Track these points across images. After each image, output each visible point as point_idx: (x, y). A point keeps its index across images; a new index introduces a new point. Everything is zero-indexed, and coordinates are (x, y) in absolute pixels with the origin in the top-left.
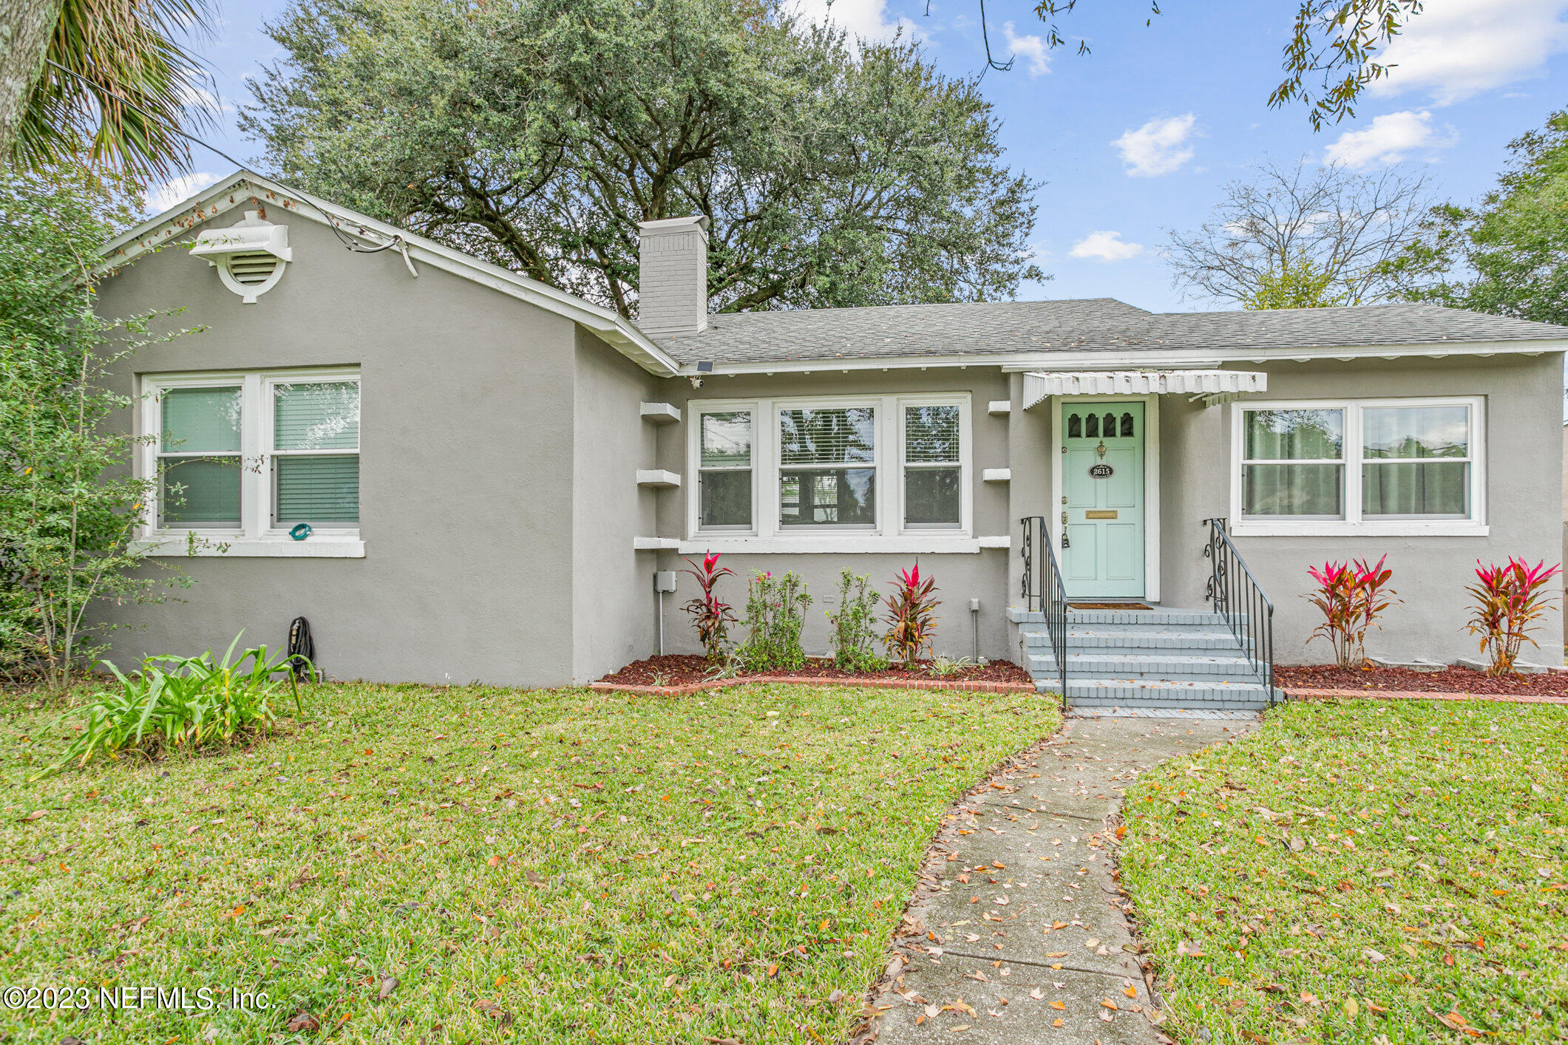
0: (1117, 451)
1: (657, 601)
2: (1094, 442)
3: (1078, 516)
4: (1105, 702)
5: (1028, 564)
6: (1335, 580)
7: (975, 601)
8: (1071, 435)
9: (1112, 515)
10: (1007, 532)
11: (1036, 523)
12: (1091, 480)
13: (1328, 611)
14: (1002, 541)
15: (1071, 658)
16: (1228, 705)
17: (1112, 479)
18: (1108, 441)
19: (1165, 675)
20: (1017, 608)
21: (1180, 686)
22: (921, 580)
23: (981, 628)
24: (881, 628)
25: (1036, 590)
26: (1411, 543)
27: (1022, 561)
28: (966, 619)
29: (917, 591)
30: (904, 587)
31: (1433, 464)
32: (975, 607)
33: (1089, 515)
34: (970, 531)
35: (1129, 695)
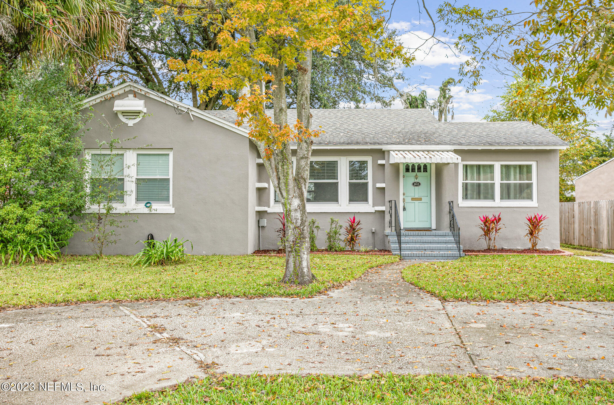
0: (422, 177)
1: (259, 230)
2: (414, 174)
3: (408, 200)
4: (413, 258)
5: (391, 216)
6: (485, 220)
7: (374, 229)
8: (406, 172)
9: (420, 199)
10: (384, 205)
11: (393, 202)
12: (413, 187)
13: (483, 230)
14: (383, 208)
15: (403, 246)
16: (449, 258)
17: (420, 187)
18: (419, 174)
19: (432, 250)
20: (388, 231)
21: (436, 253)
22: (356, 221)
23: (375, 238)
24: (343, 237)
25: (393, 224)
26: (515, 209)
27: (389, 215)
28: (370, 235)
29: (355, 225)
30: (350, 223)
31: (523, 183)
32: (374, 231)
33: (413, 199)
34: (372, 205)
35: (420, 255)
